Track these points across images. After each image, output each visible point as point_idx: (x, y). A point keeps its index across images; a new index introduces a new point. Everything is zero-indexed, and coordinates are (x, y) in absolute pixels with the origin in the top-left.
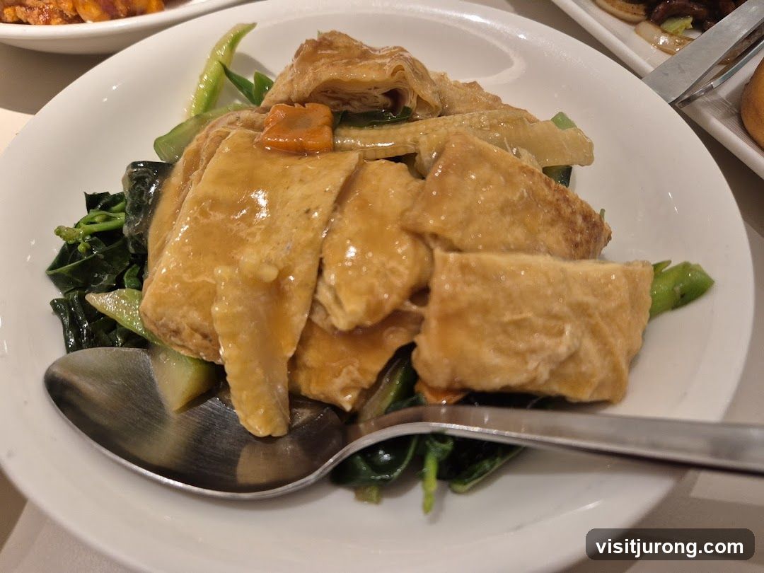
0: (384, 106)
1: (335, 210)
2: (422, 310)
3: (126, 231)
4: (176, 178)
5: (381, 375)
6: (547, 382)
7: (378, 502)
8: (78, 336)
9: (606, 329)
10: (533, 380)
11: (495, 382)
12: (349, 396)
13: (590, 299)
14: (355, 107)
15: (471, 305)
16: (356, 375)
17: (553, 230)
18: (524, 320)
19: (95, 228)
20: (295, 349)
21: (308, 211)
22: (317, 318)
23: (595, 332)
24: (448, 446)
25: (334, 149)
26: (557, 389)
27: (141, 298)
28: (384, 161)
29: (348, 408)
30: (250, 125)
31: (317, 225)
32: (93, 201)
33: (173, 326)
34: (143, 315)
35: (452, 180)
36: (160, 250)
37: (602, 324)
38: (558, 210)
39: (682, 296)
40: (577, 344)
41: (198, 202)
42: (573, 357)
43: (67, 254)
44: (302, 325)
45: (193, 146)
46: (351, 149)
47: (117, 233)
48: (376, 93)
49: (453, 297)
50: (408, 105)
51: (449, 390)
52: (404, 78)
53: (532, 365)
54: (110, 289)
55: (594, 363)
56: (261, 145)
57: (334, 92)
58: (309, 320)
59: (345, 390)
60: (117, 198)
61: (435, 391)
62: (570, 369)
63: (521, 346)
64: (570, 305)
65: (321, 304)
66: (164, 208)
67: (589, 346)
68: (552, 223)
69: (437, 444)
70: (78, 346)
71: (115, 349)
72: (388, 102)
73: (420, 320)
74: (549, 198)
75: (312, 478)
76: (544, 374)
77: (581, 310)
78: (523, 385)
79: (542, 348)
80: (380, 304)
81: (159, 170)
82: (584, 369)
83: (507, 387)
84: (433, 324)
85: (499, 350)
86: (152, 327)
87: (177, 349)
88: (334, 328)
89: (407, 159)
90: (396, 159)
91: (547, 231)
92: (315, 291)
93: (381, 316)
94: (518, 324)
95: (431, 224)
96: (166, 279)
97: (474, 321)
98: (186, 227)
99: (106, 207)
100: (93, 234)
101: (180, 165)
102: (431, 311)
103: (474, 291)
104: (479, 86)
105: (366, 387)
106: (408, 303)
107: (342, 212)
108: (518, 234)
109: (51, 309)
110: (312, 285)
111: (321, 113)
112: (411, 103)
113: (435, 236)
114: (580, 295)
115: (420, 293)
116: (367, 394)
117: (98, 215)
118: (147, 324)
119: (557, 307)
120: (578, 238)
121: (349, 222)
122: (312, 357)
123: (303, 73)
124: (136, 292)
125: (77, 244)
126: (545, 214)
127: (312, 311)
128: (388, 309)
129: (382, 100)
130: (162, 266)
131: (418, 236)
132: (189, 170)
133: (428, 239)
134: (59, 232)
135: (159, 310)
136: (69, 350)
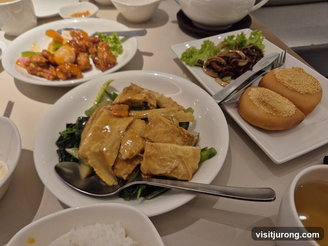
0: (143, 105)
1: (125, 131)
2: (142, 155)
3: (76, 134)
4: (89, 122)
5: (133, 171)
6: (170, 174)
7: (129, 201)
8: (62, 159)
9: (185, 162)
10: (167, 173)
11: (158, 173)
12: (126, 176)
13: (182, 155)
14: (136, 105)
15: (153, 154)
16: (127, 171)
17: (179, 138)
18: (164, 158)
19: (68, 132)
20: (113, 164)
21: (119, 131)
22: (119, 157)
23: (183, 163)
24: (145, 187)
25: (129, 116)
26: (173, 175)
27: (78, 150)
28: (140, 119)
29: (125, 179)
30: (109, 109)
31: (121, 135)
32: (68, 126)
33: (85, 157)
34: (79, 154)
35: (153, 125)
36: (84, 139)
37: (185, 161)
38: (180, 133)
39: (210, 156)
40: (177, 165)
41: (94, 128)
42: (176, 168)
43: (61, 139)
44: (115, 158)
45: (95, 113)
46: (133, 116)
47: (74, 134)
48: (140, 102)
49: (149, 152)
50: (148, 105)
51: (148, 175)
52: (147, 99)
53: (167, 169)
54: (70, 148)
55: (182, 170)
56: (111, 115)
57: (130, 101)
58: (117, 157)
59: (125, 174)
60: (74, 125)
61: (145, 175)
62: (176, 171)
63: (164, 165)
64: (176, 156)
65: (120, 153)
66: (86, 129)
67: (181, 166)
68: (179, 136)
69: (142, 186)
70: (62, 161)
71: (71, 162)
72: (144, 104)
73: (142, 158)
74: (178, 130)
75: (113, 193)
76: (169, 172)
77: (179, 157)
78: (164, 174)
79: (169, 165)
80: (133, 154)
81: (86, 119)
82: (179, 171)
83: (160, 174)
84: (144, 159)
85: (159, 165)
86: (80, 157)
87: (85, 163)
88: (123, 159)
89: (146, 119)
90: (142, 119)
91: (177, 138)
92: (119, 150)
93: (133, 156)
94: (164, 159)
95: (146, 136)
96: (85, 146)
97: (153, 158)
98: (91, 134)
99: (71, 127)
100: (68, 134)
101: (91, 118)
102: (144, 155)
103: (154, 151)
104: (171, 99)
105: (130, 174)
106: (140, 154)
107: (127, 132)
108: (169, 139)
109: (56, 152)
110: (119, 149)
111: (126, 107)
112: (149, 105)
113: (147, 139)
114: (180, 153)
115: (142, 152)
116: (130, 175)
117: (69, 129)
118: (80, 156)
119: (173, 156)
120: (186, 140)
121: (128, 134)
122: (117, 166)
123: (124, 96)
124: (78, 149)
125: (64, 136)
126: (176, 134)
127: (118, 155)
128: (134, 155)
129: (142, 104)
130: (84, 143)
131: (144, 138)
132: (93, 120)
133: (146, 139)
134: (60, 133)
135: (83, 153)
136: (60, 162)
